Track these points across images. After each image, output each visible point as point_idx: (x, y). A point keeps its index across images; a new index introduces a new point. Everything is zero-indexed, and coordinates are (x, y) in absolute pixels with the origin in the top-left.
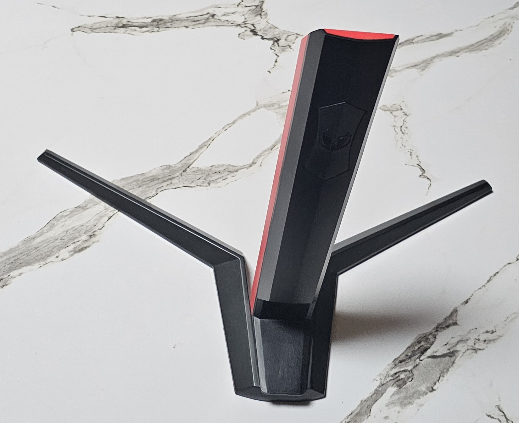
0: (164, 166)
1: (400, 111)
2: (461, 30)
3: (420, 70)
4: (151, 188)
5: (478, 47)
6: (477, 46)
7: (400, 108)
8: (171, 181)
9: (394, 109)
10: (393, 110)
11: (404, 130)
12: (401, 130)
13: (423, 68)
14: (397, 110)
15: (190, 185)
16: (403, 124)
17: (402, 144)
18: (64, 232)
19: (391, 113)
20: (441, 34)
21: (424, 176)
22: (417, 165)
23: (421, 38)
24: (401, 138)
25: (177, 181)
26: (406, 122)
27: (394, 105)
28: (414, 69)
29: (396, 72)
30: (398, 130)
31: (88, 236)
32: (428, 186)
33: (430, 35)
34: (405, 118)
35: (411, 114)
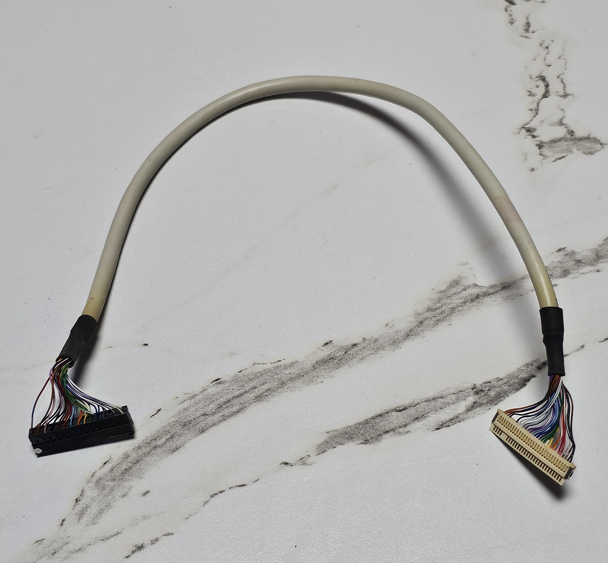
1: (545, 139)
2: (286, 464)
3: (466, 283)
5: (242, 391)
6: (246, 392)
7: (545, 151)
9: (563, 144)
10: (566, 141)
11: (538, 87)
12: (547, 86)
13: (455, 290)
14: (554, 141)
16: (540, 104)
17: (547, 49)
19: (572, 133)
20: (366, 442)
23: (444, 416)
24: (549, 66)
26: (531, 110)
27: (560, 158)
30: (555, 86)
33: (408, 432)
34: (532, 120)
35: (515, 134)
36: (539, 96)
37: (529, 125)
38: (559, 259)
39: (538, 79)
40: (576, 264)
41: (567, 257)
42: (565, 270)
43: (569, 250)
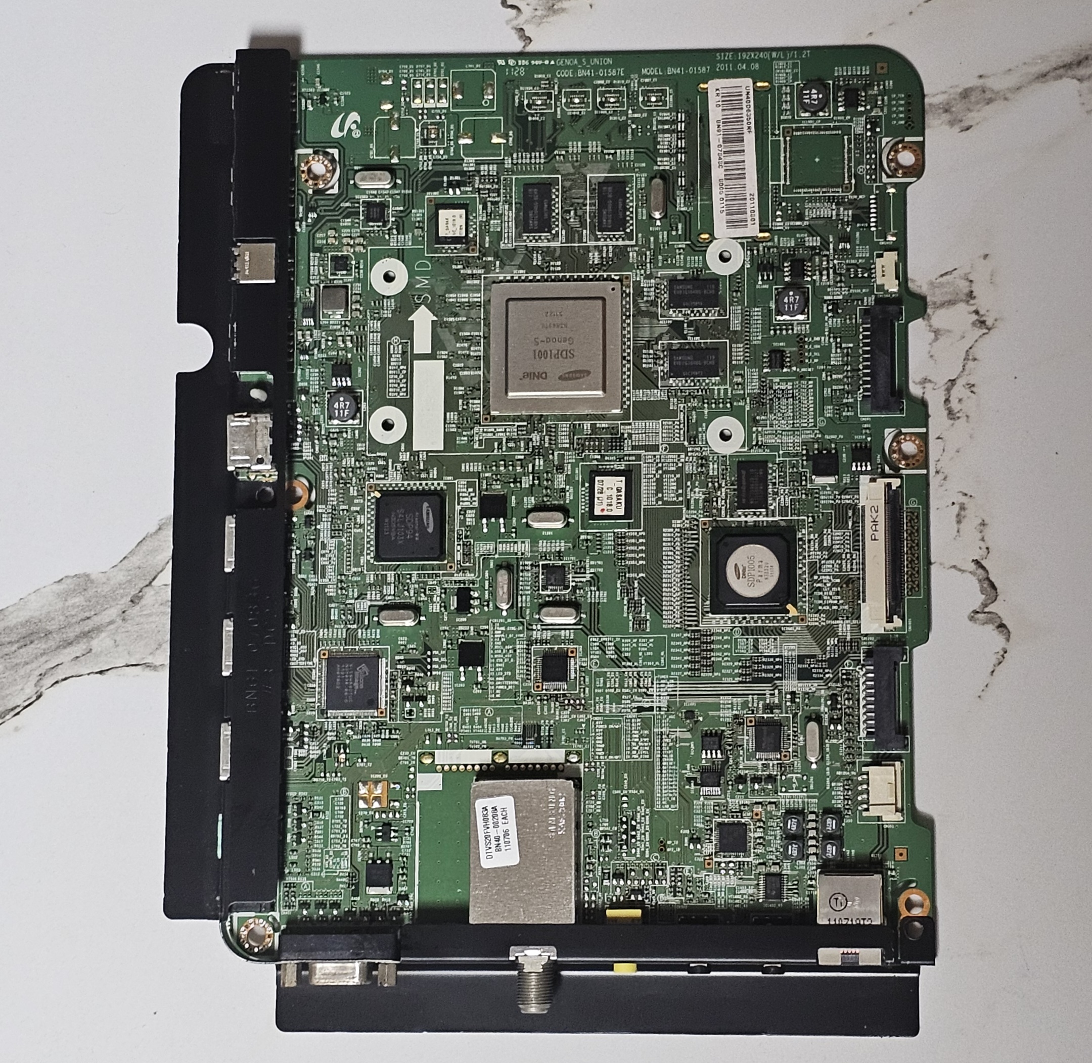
0: (69, 581)
1: (962, 307)
4: (22, 672)
7: (964, 286)
8: (89, 642)
9: (939, 299)
10: (934, 304)
11: (960, 400)
12: (947, 401)
14: (951, 303)
15: (149, 660)
16: (961, 369)
17: (938, 469)
21: (989, 613)
22: (973, 567)
24: (938, 438)
25: (109, 642)
26: (975, 359)
27: (946, 274)
28: (1068, 86)
29: (990, 101)
32: (994, 661)
34: (976, 341)
35: (1002, 320)
36: (960, 383)
37: (981, 334)
38: (970, 115)
39: (958, 415)
40: (950, 107)
41: (959, 117)
42: (965, 98)
43: (957, 129)
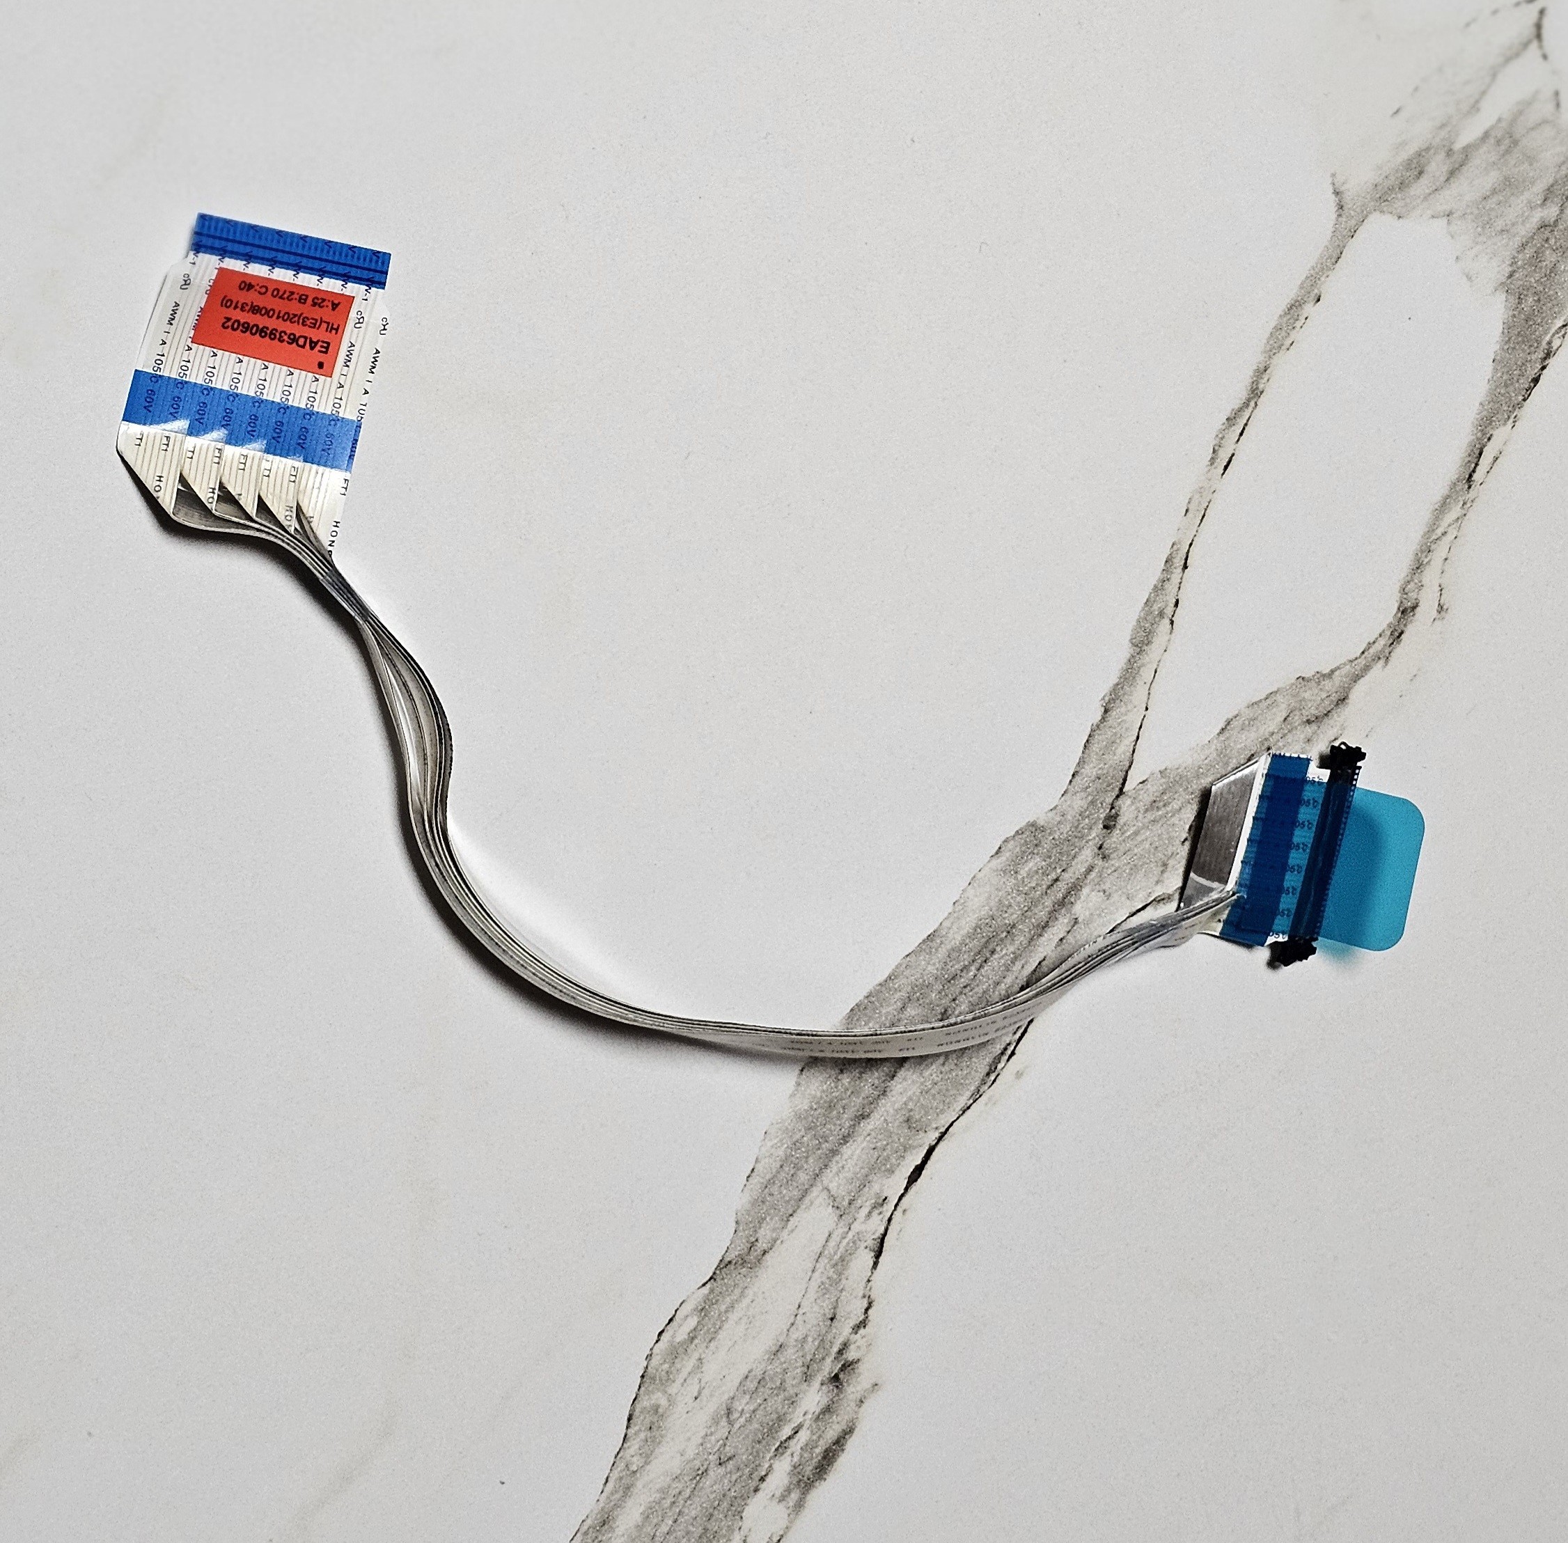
18: (716, 1422)
31: (822, 1384)
